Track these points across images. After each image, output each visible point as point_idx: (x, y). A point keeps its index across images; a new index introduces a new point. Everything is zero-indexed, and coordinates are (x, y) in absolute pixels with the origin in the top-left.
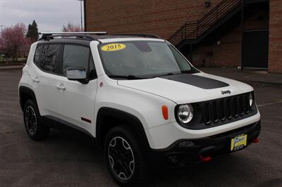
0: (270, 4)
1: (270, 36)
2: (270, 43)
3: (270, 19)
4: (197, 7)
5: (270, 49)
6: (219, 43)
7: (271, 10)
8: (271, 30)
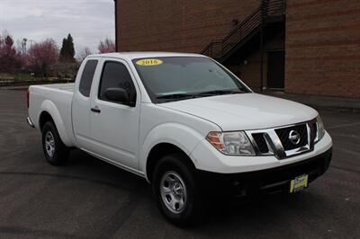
0: (287, 24)
1: (286, 56)
2: (286, 63)
3: (286, 39)
4: (226, 24)
5: (286, 70)
6: (246, 62)
7: (287, 30)
8: (287, 50)
